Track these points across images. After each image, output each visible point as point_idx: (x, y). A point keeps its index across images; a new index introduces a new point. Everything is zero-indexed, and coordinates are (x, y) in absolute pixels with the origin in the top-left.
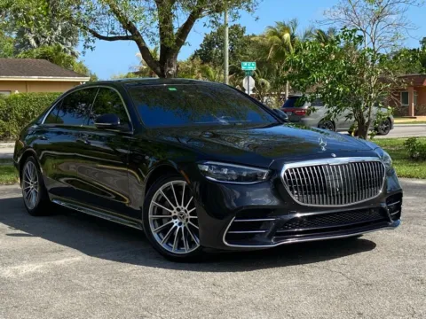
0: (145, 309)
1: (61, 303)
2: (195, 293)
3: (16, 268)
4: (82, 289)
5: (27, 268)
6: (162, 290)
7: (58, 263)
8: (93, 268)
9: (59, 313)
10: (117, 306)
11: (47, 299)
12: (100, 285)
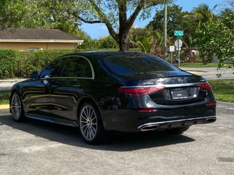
0: (86, 168)
1: (48, 164)
2: (111, 162)
3: (31, 148)
4: (60, 158)
5: (36, 148)
6: (96, 160)
7: (51, 146)
8: (67, 149)
9: (46, 168)
10: (73, 166)
11: (42, 162)
12: (68, 157)
